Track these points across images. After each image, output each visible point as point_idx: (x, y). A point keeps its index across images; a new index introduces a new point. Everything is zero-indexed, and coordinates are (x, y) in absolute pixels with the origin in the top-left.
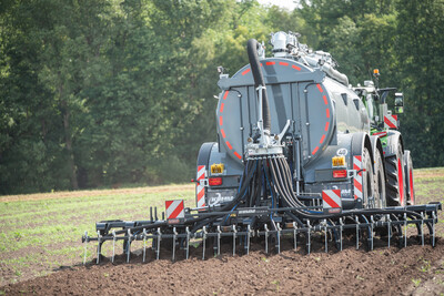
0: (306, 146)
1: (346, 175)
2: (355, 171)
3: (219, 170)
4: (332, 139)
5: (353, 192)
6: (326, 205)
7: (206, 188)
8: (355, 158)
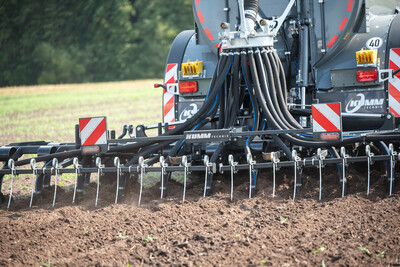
0: (318, 34)
1: (376, 77)
2: (390, 71)
3: (193, 70)
4: (359, 24)
5: (386, 103)
6: (317, 127)
7: (177, 97)
8: (392, 52)
